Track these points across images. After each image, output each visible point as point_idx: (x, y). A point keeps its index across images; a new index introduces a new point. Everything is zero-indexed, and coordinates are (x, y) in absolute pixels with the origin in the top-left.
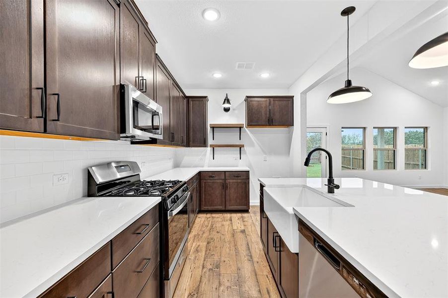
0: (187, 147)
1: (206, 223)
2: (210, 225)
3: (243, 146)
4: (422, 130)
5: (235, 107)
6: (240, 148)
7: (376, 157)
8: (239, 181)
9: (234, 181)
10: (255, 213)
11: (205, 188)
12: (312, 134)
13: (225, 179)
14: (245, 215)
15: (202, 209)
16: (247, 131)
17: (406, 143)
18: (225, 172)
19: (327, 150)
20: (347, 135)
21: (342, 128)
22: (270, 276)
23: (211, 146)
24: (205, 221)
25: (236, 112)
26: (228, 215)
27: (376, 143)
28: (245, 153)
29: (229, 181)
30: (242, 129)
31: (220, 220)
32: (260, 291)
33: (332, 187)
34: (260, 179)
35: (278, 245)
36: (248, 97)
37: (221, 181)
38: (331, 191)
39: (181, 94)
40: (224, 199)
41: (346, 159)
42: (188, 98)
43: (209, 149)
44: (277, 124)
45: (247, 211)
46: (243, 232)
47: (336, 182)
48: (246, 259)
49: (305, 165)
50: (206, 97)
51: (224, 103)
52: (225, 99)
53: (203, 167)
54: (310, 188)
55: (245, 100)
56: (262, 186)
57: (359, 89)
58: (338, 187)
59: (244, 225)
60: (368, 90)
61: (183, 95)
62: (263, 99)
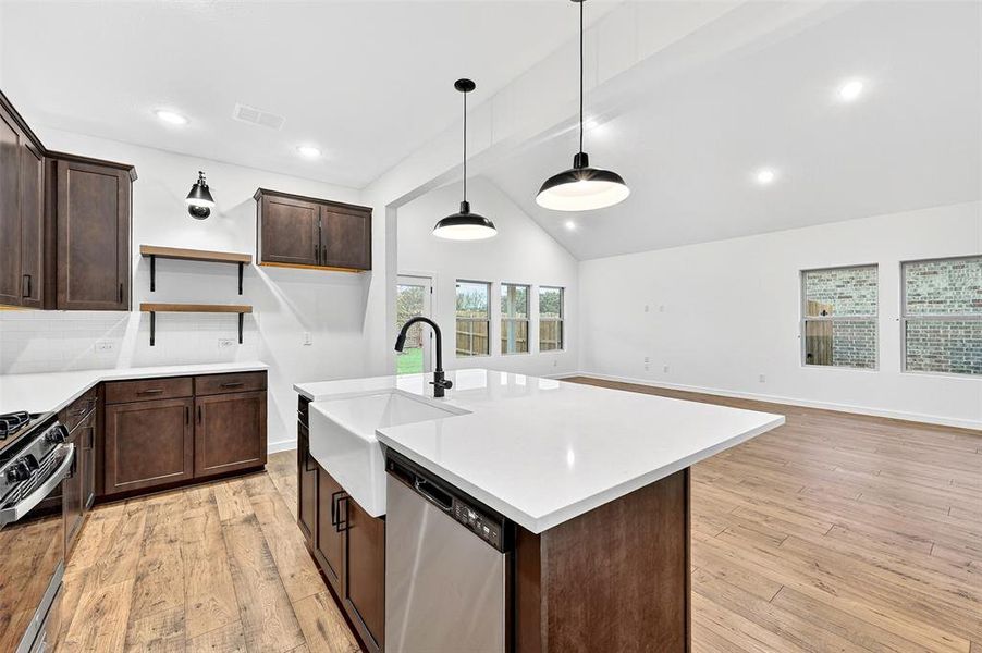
0: (45, 308)
1: (127, 528)
2: (141, 530)
3: (249, 310)
4: (557, 291)
5: (224, 209)
6: (241, 316)
7: (504, 334)
8: (238, 397)
9: (223, 398)
10: (281, 469)
11: (121, 427)
12: (405, 288)
13: (194, 396)
14: (255, 480)
15: (110, 491)
16: (260, 273)
17: (541, 311)
18: (194, 377)
19: (433, 320)
20: (466, 294)
21: (458, 281)
22: (324, 592)
23: (143, 307)
24: (121, 522)
25: (230, 223)
26: (203, 492)
27: (504, 310)
28: (256, 328)
29: (205, 399)
30: (244, 266)
31: (174, 508)
32: (301, 634)
33: (441, 385)
34: (298, 386)
35: (343, 517)
36: (263, 191)
37: (180, 402)
38: (439, 393)
39: (24, 140)
40: (188, 451)
41: (463, 337)
42: (55, 158)
43: (135, 317)
44: (335, 262)
45: (259, 469)
46: (250, 520)
47: (447, 377)
48: (262, 579)
49: (396, 349)
50: (128, 168)
51: (192, 194)
52: (195, 186)
53: (112, 367)
54: (403, 393)
55: (256, 198)
56: (304, 402)
57: (479, 220)
58: (449, 385)
59: (253, 504)
60: (491, 225)
61: (31, 145)
62: (304, 204)
